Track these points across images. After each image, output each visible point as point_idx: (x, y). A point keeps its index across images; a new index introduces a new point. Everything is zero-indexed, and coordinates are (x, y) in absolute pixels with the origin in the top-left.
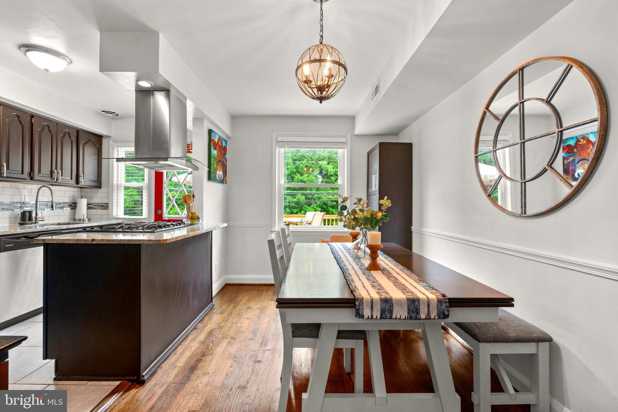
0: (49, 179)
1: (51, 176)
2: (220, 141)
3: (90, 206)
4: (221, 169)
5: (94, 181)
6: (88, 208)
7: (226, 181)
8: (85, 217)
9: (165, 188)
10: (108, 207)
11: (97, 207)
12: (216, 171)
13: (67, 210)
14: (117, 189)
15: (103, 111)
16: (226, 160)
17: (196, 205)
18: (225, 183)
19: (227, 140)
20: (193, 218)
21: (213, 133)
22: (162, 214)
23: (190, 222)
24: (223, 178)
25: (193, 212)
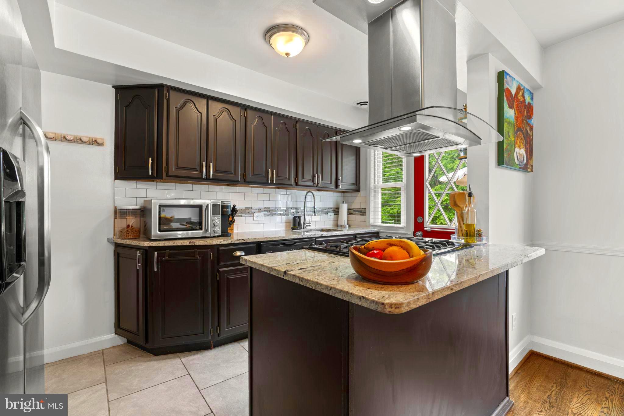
0: (311, 184)
1: (313, 181)
2: (521, 93)
3: (350, 212)
4: (522, 145)
5: (353, 184)
6: (349, 213)
7: (532, 166)
8: (346, 223)
9: (427, 187)
10: (366, 213)
11: (357, 212)
12: (513, 148)
13: (332, 215)
14: (375, 191)
15: (358, 104)
16: (532, 128)
17: (475, 210)
18: (529, 170)
19: (532, 91)
20: (470, 233)
21: (508, 77)
22: (423, 222)
23: (463, 241)
24: (527, 161)
25: (469, 222)
